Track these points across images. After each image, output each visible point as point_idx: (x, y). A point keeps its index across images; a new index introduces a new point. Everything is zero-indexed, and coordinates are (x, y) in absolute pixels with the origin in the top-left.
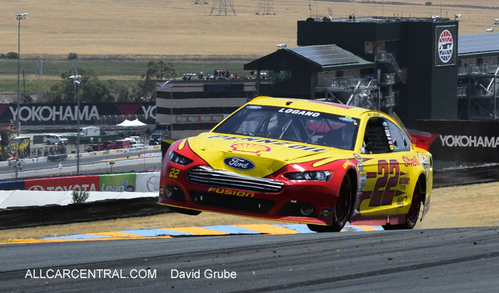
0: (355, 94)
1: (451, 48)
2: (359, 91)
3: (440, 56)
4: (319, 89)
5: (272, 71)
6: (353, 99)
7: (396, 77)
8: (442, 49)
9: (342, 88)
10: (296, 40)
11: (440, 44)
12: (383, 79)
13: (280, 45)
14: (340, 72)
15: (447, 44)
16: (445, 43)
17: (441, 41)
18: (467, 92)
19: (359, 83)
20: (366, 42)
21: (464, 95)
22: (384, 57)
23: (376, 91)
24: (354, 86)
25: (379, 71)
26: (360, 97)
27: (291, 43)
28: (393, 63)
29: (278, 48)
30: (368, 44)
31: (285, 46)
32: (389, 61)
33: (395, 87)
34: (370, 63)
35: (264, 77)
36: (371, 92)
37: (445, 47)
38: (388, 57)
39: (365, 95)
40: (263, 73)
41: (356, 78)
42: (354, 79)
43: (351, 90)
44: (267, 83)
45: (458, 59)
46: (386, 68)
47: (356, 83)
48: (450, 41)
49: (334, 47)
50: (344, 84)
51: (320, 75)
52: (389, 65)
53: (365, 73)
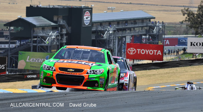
0: (49, 37)
1: (89, 19)
2: (51, 36)
3: (85, 22)
4: (35, 35)
5: (15, 27)
6: (48, 39)
7: (67, 31)
8: (86, 19)
9: (44, 35)
10: (25, 14)
11: (85, 17)
12: (61, 31)
13: (19, 16)
14: (43, 28)
15: (88, 17)
16: (87, 17)
17: (85, 16)
18: (96, 37)
19: (51, 32)
20: (54, 16)
21: (94, 38)
22: (62, 22)
23: (58, 36)
24: (49, 34)
25: (60, 28)
26: (51, 38)
27: (23, 16)
28: (65, 25)
29: (18, 18)
30: (55, 17)
31: (21, 17)
32: (63, 24)
33: (66, 35)
34: (56, 24)
35: (12, 29)
36: (56, 36)
37: (87, 18)
38: (63, 22)
39: (54, 37)
40: (12, 28)
41: (50, 30)
42: (49, 31)
43: (48, 35)
44: (13, 32)
45: (92, 23)
46: (62, 27)
47: (50, 32)
48: (89, 16)
49: (41, 18)
50: (45, 33)
51: (35, 29)
52: (64, 25)
53: (54, 28)
